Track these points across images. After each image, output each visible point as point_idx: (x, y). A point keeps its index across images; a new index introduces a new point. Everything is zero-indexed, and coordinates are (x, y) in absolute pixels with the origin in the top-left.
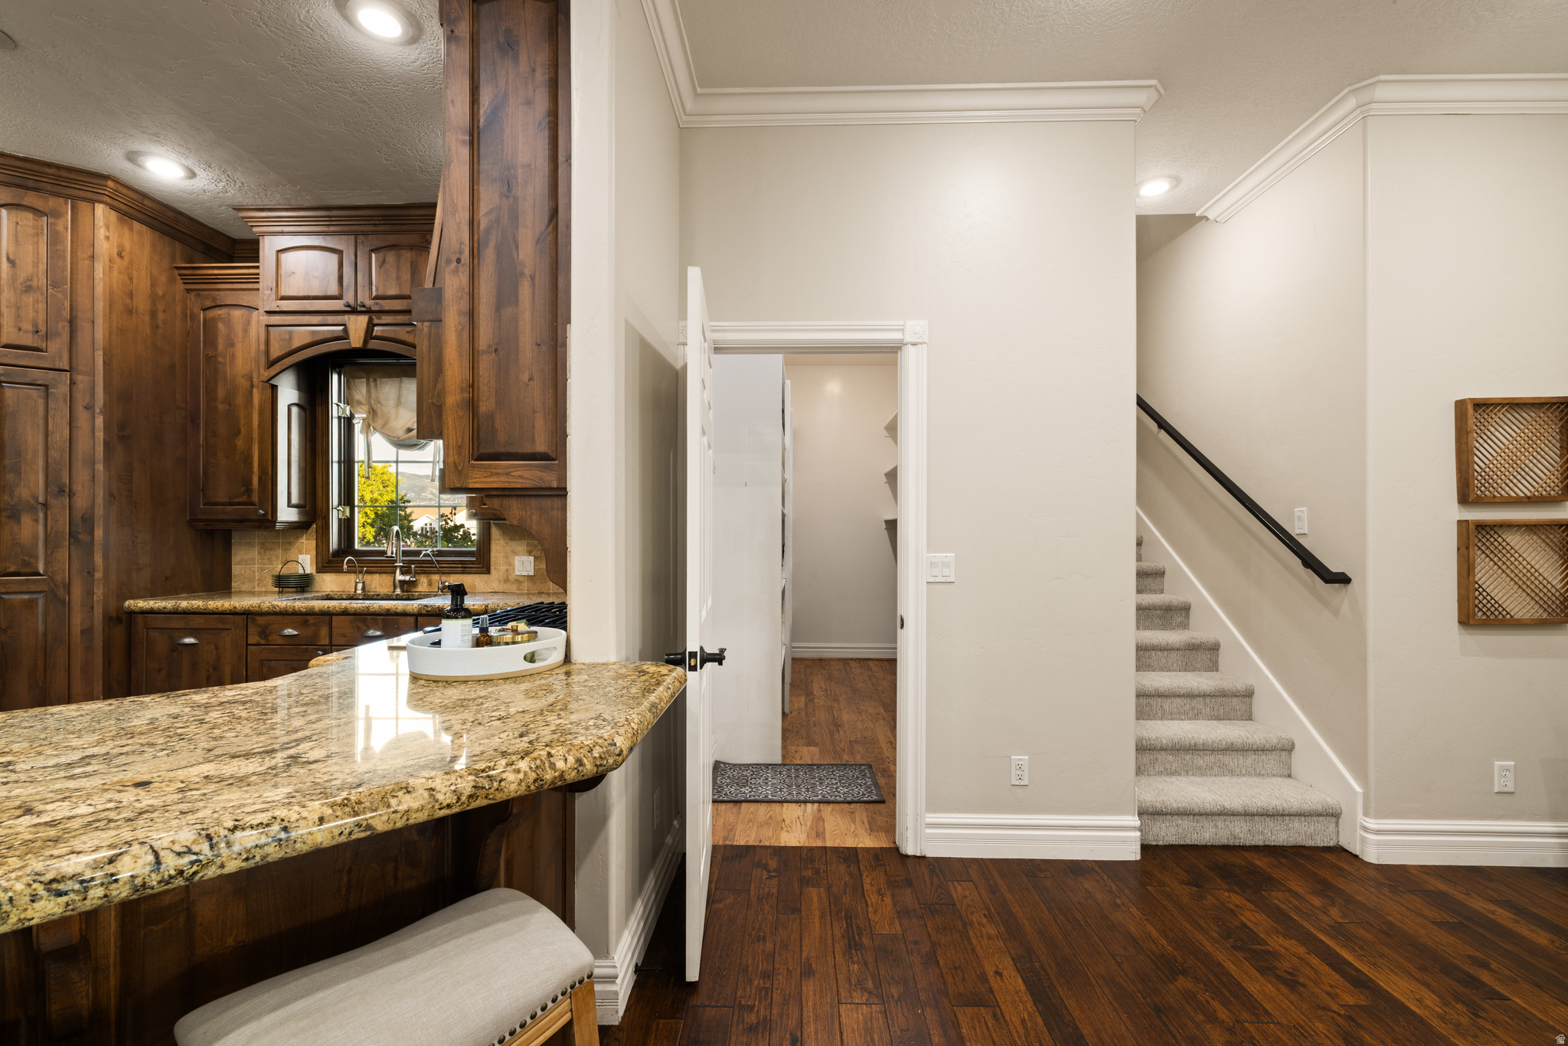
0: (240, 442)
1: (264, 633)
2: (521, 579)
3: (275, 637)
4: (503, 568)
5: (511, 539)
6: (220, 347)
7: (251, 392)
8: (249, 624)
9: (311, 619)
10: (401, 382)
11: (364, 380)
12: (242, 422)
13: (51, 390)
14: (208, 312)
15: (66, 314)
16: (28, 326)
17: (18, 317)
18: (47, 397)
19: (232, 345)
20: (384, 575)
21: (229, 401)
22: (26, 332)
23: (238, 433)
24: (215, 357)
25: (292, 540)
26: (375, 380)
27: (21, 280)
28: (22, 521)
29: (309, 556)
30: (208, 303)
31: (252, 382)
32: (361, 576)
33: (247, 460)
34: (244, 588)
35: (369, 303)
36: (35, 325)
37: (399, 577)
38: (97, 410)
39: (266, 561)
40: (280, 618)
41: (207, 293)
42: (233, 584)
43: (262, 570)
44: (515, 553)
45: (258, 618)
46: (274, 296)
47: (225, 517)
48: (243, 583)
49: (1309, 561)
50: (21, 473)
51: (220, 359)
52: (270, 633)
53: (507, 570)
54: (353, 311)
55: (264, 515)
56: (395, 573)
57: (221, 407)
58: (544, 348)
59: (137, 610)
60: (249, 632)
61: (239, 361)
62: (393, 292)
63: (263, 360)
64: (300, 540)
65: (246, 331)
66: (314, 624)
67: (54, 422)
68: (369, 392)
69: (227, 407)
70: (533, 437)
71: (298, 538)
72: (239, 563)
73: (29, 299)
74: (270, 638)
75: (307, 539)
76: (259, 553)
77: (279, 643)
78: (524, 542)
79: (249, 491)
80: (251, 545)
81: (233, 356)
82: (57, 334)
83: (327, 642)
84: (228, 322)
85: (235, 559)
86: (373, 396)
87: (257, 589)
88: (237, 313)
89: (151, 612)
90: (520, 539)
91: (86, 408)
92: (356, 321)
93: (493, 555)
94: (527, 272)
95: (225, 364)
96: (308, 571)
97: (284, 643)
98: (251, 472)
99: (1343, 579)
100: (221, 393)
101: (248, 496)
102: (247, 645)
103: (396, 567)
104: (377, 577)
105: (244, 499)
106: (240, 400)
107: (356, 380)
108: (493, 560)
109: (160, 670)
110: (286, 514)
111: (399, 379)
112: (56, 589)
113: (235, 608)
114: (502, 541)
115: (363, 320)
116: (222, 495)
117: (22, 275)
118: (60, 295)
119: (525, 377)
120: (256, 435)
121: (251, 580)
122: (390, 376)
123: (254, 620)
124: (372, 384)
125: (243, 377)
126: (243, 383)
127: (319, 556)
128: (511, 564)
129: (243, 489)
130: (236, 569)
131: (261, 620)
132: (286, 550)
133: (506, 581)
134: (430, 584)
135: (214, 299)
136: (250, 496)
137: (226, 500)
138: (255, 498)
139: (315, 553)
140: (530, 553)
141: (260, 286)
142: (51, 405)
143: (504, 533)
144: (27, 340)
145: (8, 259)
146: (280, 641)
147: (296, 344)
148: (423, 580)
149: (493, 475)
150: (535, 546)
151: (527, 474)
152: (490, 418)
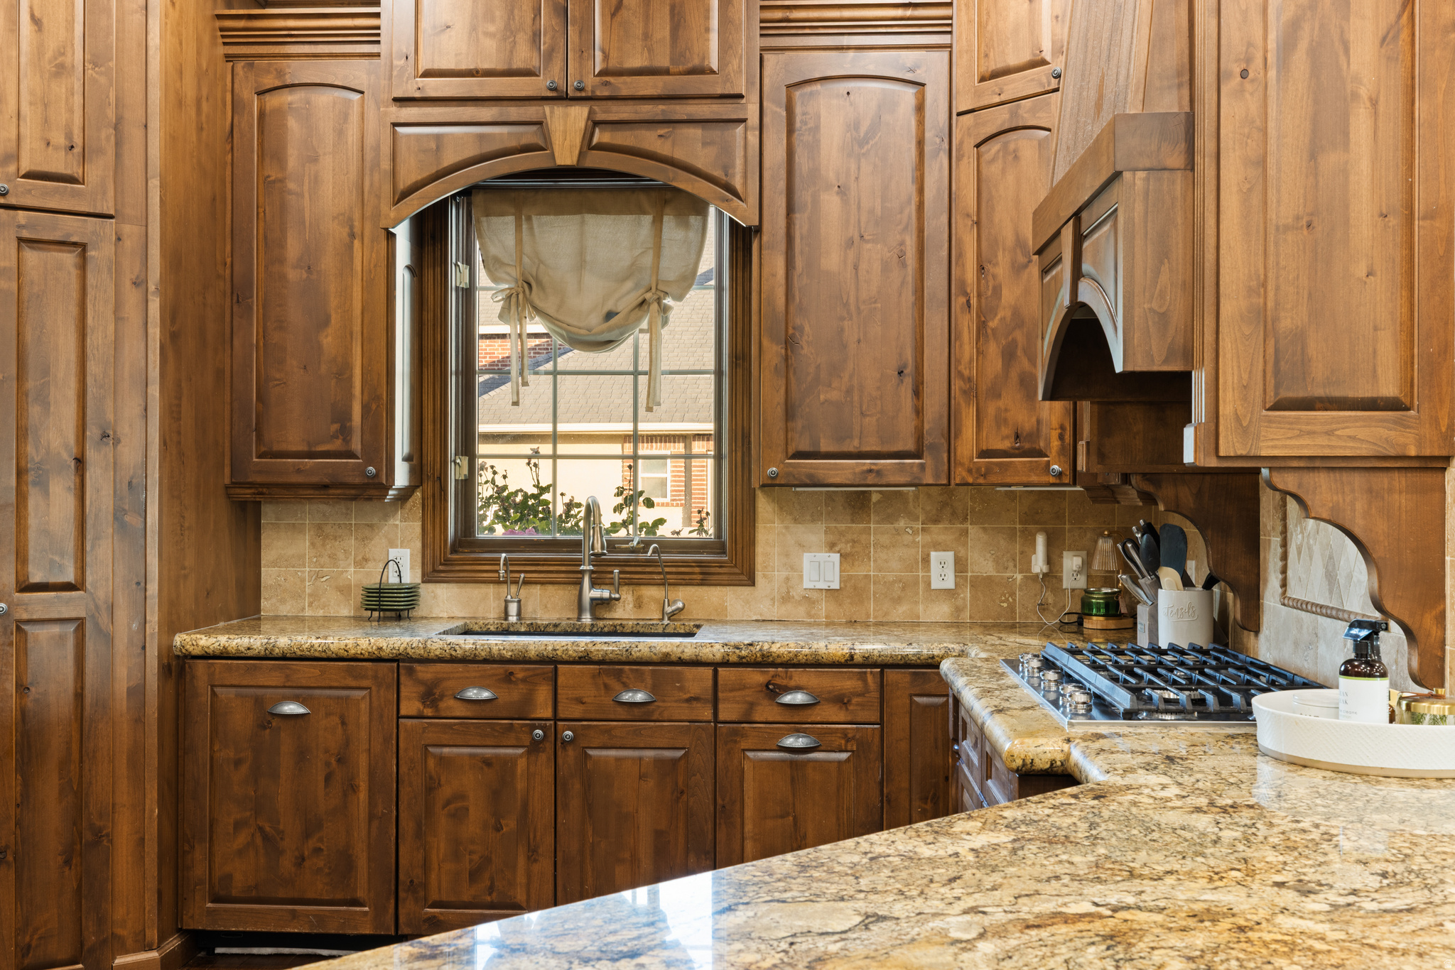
0: (328, 340)
1: (430, 695)
2: (815, 596)
3: (451, 702)
4: (779, 575)
5: (796, 521)
6: (292, 162)
7: (350, 247)
8: (403, 679)
9: (520, 670)
10: (583, 223)
11: (510, 219)
12: (333, 302)
13: (91, 253)
14: (267, 97)
15: (111, 114)
16: (59, 139)
17: (46, 121)
18: (83, 266)
19: (315, 159)
20: (550, 588)
21: (308, 264)
22: (56, 148)
23: (326, 322)
24: (282, 181)
25: (375, 521)
26: (529, 219)
27: (49, 54)
28: (51, 491)
29: (408, 551)
30: (269, 81)
31: (352, 227)
32: (514, 589)
33: (342, 373)
34: (285, 610)
35: (590, 82)
36: (69, 136)
37: (590, 593)
38: (152, 288)
39: (325, 560)
40: (460, 667)
41: (265, 62)
42: (264, 603)
43: (318, 576)
44: (803, 547)
45: (418, 667)
46: (411, 70)
47: (304, 479)
48: (283, 601)
50: (49, 404)
51: (291, 186)
52: (442, 697)
53: (787, 579)
54: (560, 97)
55: (377, 475)
56: (580, 583)
57: (293, 275)
58: (1394, 221)
59: (197, 651)
60: (403, 694)
61: (327, 189)
62: (637, 62)
63: (387, 189)
64: (391, 522)
65: (340, 133)
66: (524, 680)
67: (95, 311)
68: (519, 242)
69: (305, 276)
70: (1375, 371)
71: (386, 517)
72: (274, 564)
73: (59, 89)
74: (442, 705)
75: (404, 519)
76: (313, 544)
77: (458, 714)
78: (821, 527)
79: (345, 431)
80: (296, 529)
81: (316, 180)
82: (101, 151)
83: (548, 713)
84: (306, 118)
85: (267, 556)
86: (527, 248)
87: (308, 613)
88: (324, 98)
89: (223, 655)
90: (813, 521)
91: (137, 284)
92: (566, 115)
93: (759, 550)
94: (1363, 92)
95: (301, 195)
96: (407, 579)
97: (469, 714)
98: (350, 396)
100: (293, 249)
101: (344, 440)
102: (398, 717)
103: (583, 572)
104: (536, 590)
105: (337, 445)
106: (328, 262)
107: (494, 219)
108: (759, 560)
109: (238, 763)
110: (401, 477)
111: (577, 217)
112: (97, 615)
113: (380, 649)
114: (777, 525)
115: (578, 115)
116: (294, 440)
117: (51, 46)
118: (103, 80)
119: (1361, 270)
120: (357, 328)
121: (298, 596)
122: (560, 211)
123: (411, 671)
124: (525, 226)
125: (334, 218)
126: (335, 232)
127: (429, 552)
128: (796, 569)
129: (335, 427)
130: (268, 575)
131: (425, 672)
132: (364, 540)
133: (786, 599)
134: (639, 604)
135: (280, 73)
136: (347, 440)
137: (302, 447)
138: (356, 446)
139: (419, 544)
140: (831, 547)
141: (382, 48)
142: (91, 279)
143: (781, 508)
144: (58, 164)
145: (33, 17)
146: (460, 710)
147: (449, 159)
148: (627, 595)
149: (1302, 434)
150: (842, 534)
151: (1362, 433)
152: (1299, 337)
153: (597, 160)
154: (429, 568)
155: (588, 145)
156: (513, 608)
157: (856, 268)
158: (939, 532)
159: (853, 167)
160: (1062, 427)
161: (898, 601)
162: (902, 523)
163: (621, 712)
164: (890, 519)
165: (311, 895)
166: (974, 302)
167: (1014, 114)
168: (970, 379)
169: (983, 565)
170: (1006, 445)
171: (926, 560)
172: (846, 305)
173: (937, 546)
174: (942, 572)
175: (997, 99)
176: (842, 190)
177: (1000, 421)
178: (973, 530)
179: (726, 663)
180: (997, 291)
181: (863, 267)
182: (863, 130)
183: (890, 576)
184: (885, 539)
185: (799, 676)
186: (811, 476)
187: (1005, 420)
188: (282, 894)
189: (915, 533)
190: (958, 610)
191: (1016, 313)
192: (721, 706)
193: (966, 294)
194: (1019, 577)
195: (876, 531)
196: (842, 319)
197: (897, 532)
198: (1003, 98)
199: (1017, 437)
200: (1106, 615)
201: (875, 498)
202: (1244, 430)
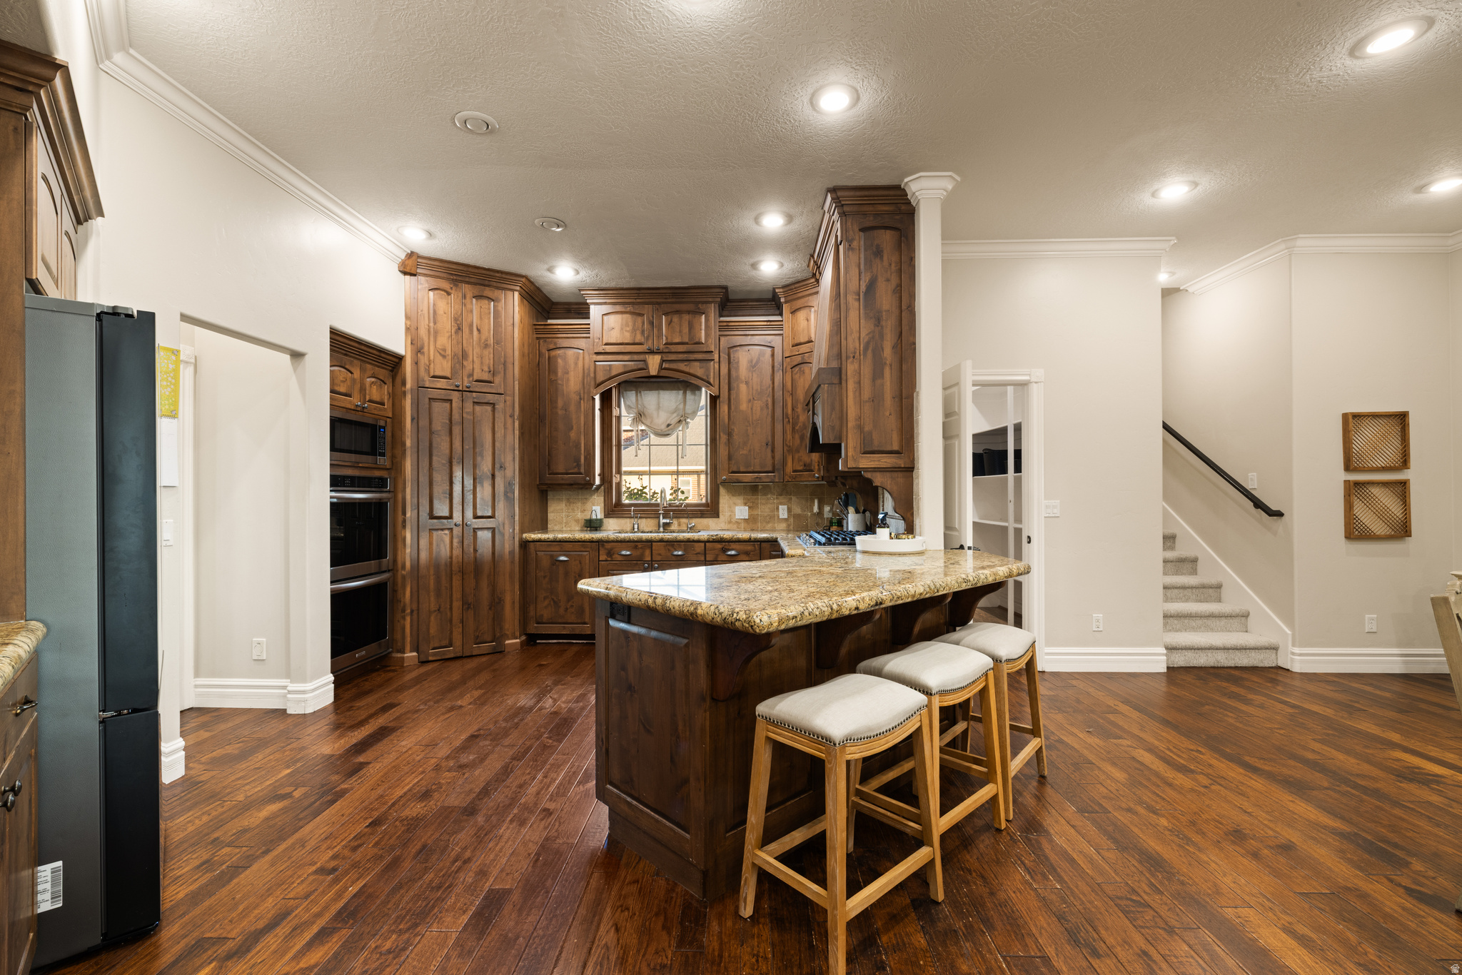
0: (573, 434)
1: (610, 553)
2: (740, 520)
3: (617, 556)
4: (727, 514)
5: (733, 495)
6: (560, 374)
7: (580, 403)
8: (600, 548)
9: (640, 545)
10: (659, 394)
11: (634, 392)
12: (574, 422)
13: (496, 406)
14: (550, 352)
15: (502, 360)
16: (486, 369)
17: (482, 363)
18: (494, 410)
19: (567, 373)
20: (649, 519)
21: (566, 409)
22: (485, 372)
23: (572, 428)
24: (556, 380)
25: (589, 496)
26: (640, 392)
27: (483, 341)
28: (484, 485)
29: (600, 507)
30: (552, 347)
31: (580, 396)
32: (636, 520)
33: (578, 446)
34: (556, 528)
35: (662, 347)
36: (489, 368)
37: (663, 521)
38: (516, 417)
39: (570, 510)
40: (620, 544)
41: (551, 340)
42: (549, 523)
43: (569, 516)
44: (736, 504)
45: (605, 544)
46: (600, 343)
47: (563, 482)
48: (556, 524)
49: (1258, 504)
50: (483, 456)
51: (560, 382)
52: (614, 553)
53: (730, 515)
54: (651, 352)
55: (590, 480)
56: (659, 518)
57: (560, 412)
58: (897, 400)
59: (531, 540)
60: (600, 553)
61: (572, 383)
62: (677, 340)
63: (593, 383)
64: (594, 497)
65: (576, 364)
66: (641, 548)
67: (498, 426)
68: (637, 400)
69: (564, 412)
70: (892, 443)
71: (591, 496)
72: (552, 512)
73: (486, 352)
74: (614, 557)
75: (598, 496)
76: (566, 505)
78: (742, 497)
79: (578, 466)
81: (568, 380)
82: (499, 373)
83: (650, 559)
84: (565, 359)
85: (550, 509)
86: (640, 402)
87: (564, 528)
88: (570, 352)
89: (540, 541)
90: (739, 496)
91: (510, 416)
92: (654, 358)
93: (721, 506)
94: (888, 362)
95: (563, 385)
96: (599, 516)
97: (622, 559)
98: (581, 454)
99: (1279, 514)
100: (560, 403)
102: (599, 561)
103: (660, 514)
104: (644, 520)
105: (576, 470)
106: (572, 408)
107: (628, 392)
108: (721, 509)
109: (545, 577)
110: (598, 481)
111: (657, 392)
112: (499, 526)
113: (593, 538)
114: (727, 497)
115: (657, 358)
116: (561, 469)
117: (483, 338)
118: (500, 349)
119: (887, 413)
120: (582, 430)
121: (561, 523)
122: (651, 389)
123: (603, 546)
124: (639, 395)
125: (574, 393)
126: (574, 397)
127: (606, 508)
128: (733, 512)
129: (575, 464)
130: (550, 516)
131: (608, 546)
132: (584, 504)
133: (730, 521)
134: (680, 524)
135: (556, 344)
136: (579, 469)
137: (564, 471)
138: (582, 471)
139: (603, 505)
140: (745, 504)
141: (591, 335)
142: (496, 415)
143: (728, 491)
144: (486, 377)
145: (477, 328)
146: (620, 558)
147: (614, 373)
148: (675, 521)
149: (871, 461)
150: (749, 500)
151: (888, 461)
152: (870, 433)
153: (664, 373)
154: (607, 513)
155: (661, 368)
156: (636, 526)
157: (752, 409)
158: (782, 499)
159: (751, 375)
160: (819, 462)
161: (768, 522)
162: (769, 496)
163: (674, 558)
164: (765, 494)
165: (570, 621)
166: (791, 420)
167: (803, 358)
168: (790, 446)
169: (797, 510)
170: (801, 468)
171: (778, 509)
172: (748, 422)
173: (782, 504)
174: (783, 512)
175: (797, 353)
176: (747, 383)
177: (799, 460)
178: (794, 498)
179: (708, 541)
180: (798, 416)
181: (754, 408)
182: (754, 362)
183: (766, 514)
184: (763, 501)
185: (733, 545)
186: (737, 479)
187: (801, 460)
188: (560, 621)
189: (774, 499)
190: (789, 526)
191: (804, 424)
192: (707, 556)
193: (788, 418)
194: (809, 514)
195: (761, 499)
196: (747, 426)
197: (768, 499)
198: (799, 353)
199: (805, 465)
200: (838, 526)
201: (760, 487)
202: (855, 460)
